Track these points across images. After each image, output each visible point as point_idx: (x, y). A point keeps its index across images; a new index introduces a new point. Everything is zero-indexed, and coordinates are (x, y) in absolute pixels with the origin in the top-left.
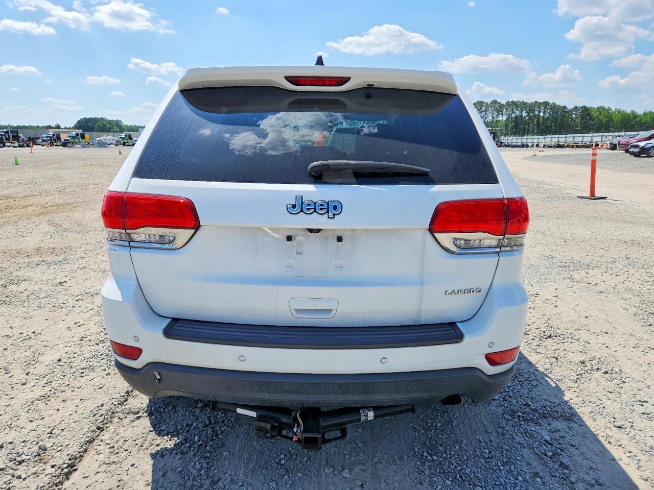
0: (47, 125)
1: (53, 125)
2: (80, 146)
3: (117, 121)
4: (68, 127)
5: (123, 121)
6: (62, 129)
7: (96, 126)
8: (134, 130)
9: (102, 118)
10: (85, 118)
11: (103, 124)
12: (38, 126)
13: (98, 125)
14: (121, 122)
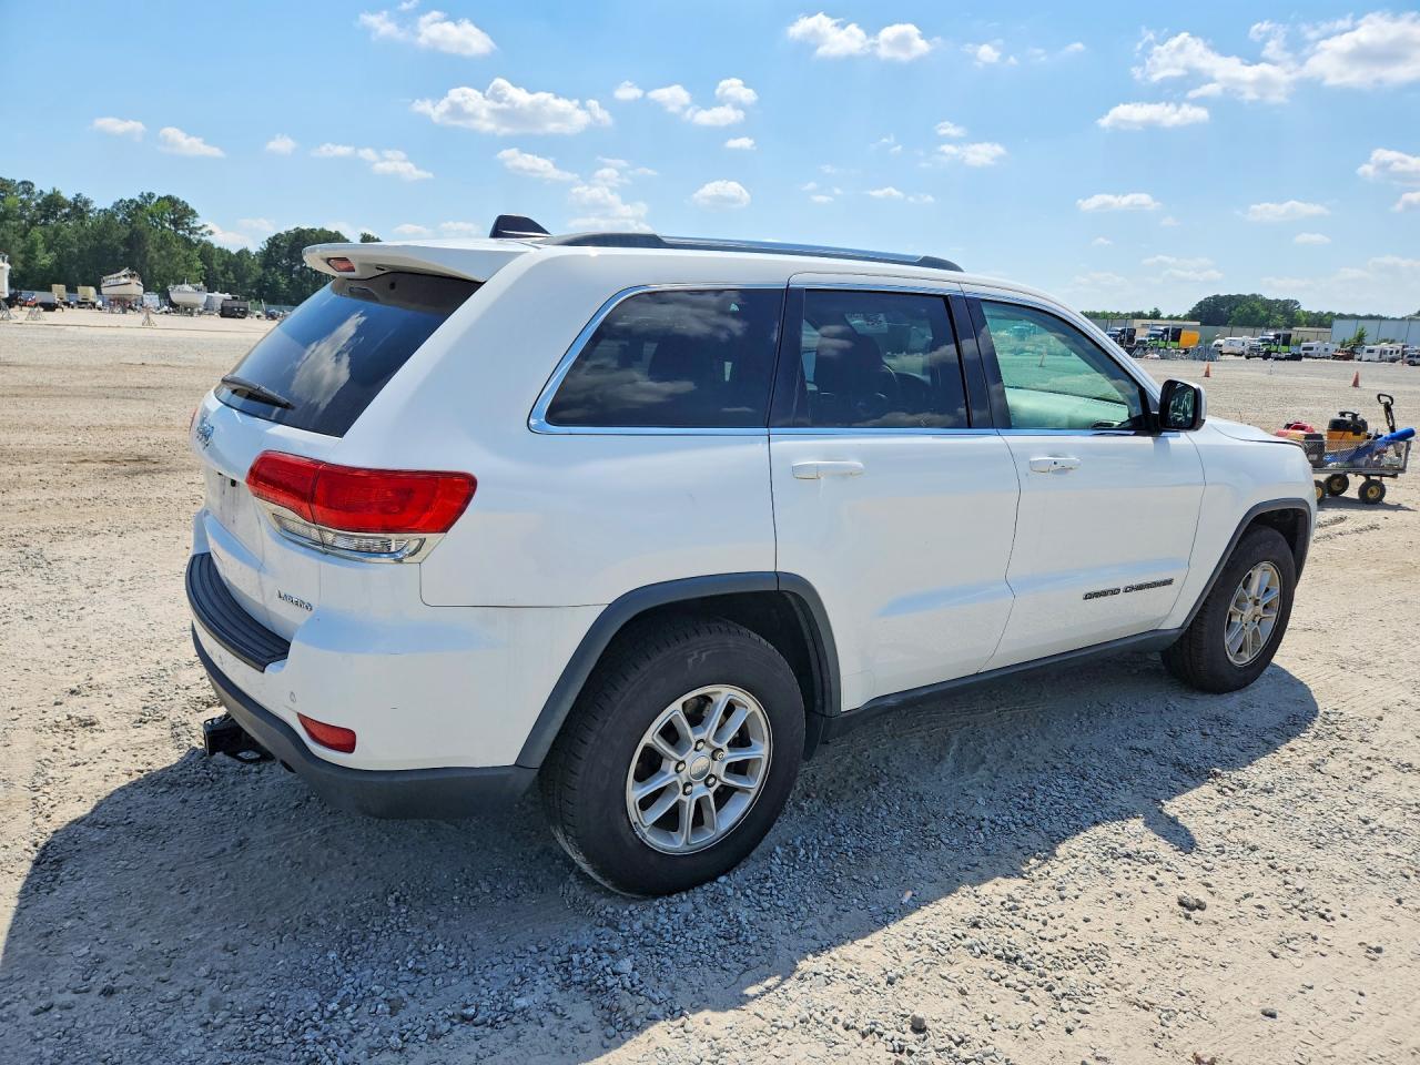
0: (1136, 311)
1: (1147, 312)
2: (1156, 356)
3: (1287, 302)
4: (1175, 315)
5: (1301, 303)
6: (1163, 319)
7: (1234, 313)
8: (1326, 322)
9: (1254, 296)
10: (1216, 297)
11: (1252, 308)
12: (1118, 314)
13: (1239, 312)
14: (1296, 303)
